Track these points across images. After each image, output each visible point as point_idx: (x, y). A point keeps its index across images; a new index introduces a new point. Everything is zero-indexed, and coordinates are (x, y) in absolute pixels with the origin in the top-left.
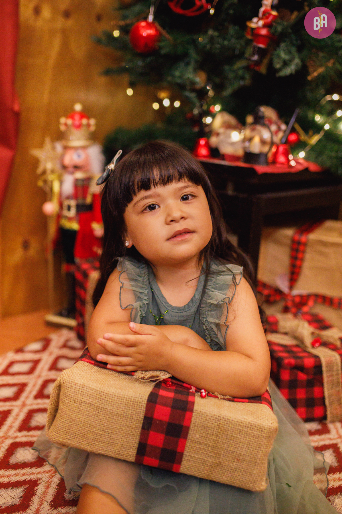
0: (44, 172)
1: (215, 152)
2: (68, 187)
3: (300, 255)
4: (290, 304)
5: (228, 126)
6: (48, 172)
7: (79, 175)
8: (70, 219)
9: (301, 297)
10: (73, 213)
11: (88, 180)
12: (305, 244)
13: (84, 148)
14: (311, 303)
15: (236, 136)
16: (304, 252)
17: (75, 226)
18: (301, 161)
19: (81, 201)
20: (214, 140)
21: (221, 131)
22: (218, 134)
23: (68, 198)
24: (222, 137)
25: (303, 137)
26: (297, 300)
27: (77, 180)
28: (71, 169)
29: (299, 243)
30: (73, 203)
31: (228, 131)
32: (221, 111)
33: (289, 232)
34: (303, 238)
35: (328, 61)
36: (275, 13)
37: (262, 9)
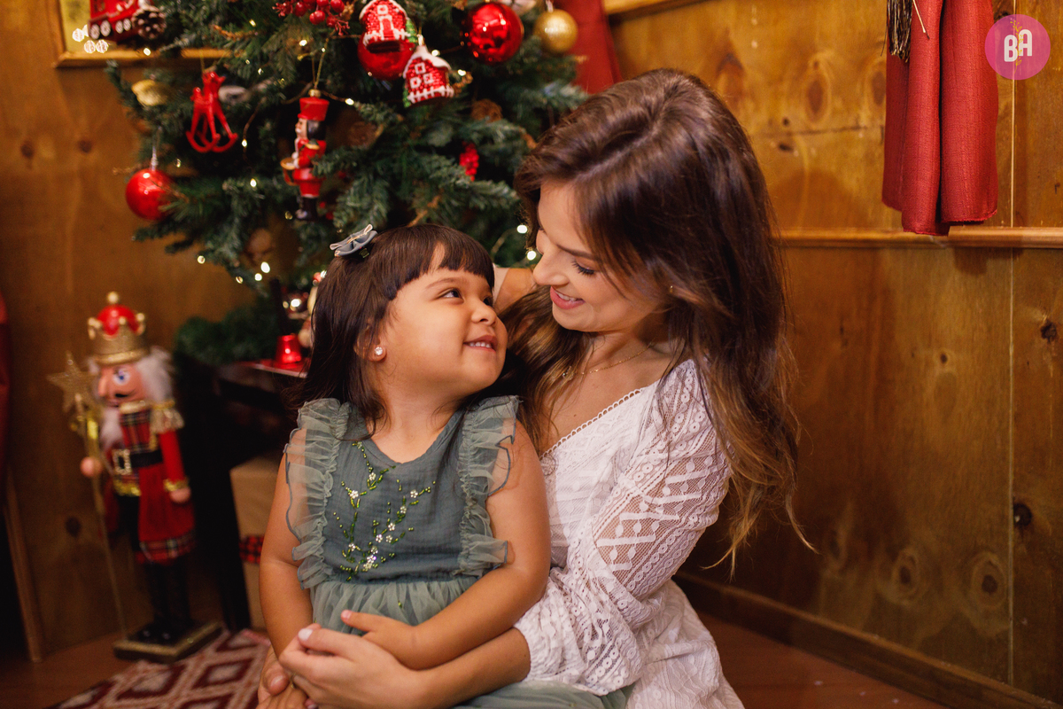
0: (73, 409)
2: (112, 429)
6: (80, 408)
7: (128, 408)
8: (125, 480)
10: (128, 468)
11: (147, 412)
13: (131, 362)
17: (136, 491)
19: (137, 449)
20: (304, 335)
23: (117, 446)
27: (124, 416)
28: (115, 401)
30: (126, 454)
35: (431, 200)
36: (312, 146)
37: (297, 141)
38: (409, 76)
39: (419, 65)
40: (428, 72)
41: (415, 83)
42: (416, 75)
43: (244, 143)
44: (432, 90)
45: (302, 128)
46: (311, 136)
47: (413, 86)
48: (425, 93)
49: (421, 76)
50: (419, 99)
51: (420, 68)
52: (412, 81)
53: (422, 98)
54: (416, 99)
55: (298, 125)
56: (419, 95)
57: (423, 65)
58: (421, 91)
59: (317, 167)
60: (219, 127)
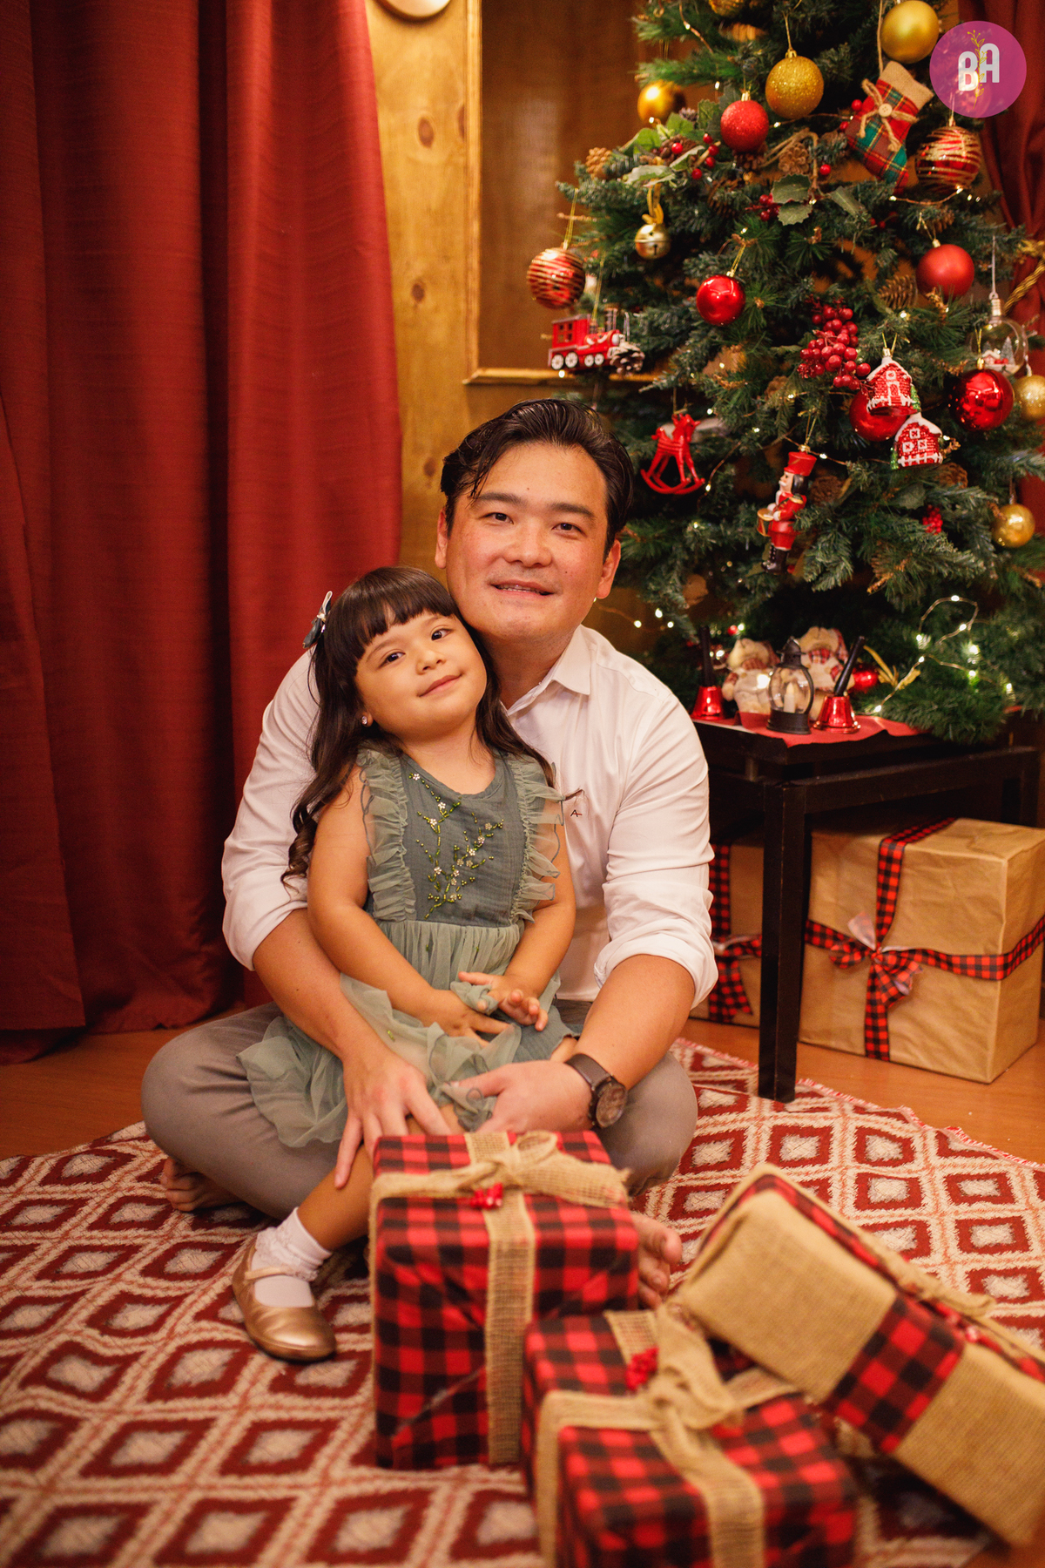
1: (729, 708)
3: (893, 882)
4: (878, 969)
5: (755, 664)
9: (898, 953)
12: (900, 862)
14: (914, 966)
15: (763, 680)
16: (899, 875)
18: (876, 719)
20: (728, 689)
21: (740, 671)
22: (736, 677)
24: (740, 681)
25: (886, 675)
26: (892, 960)
29: (889, 859)
31: (752, 672)
32: (743, 636)
33: (875, 841)
34: (897, 853)
35: (898, 563)
36: (797, 500)
37: (779, 493)
38: (901, 439)
39: (914, 430)
40: (922, 438)
41: (907, 447)
42: (908, 440)
43: (708, 488)
44: (925, 457)
45: (787, 481)
46: (795, 490)
47: (905, 450)
48: (918, 459)
49: (915, 441)
50: (910, 464)
51: (915, 433)
52: (904, 445)
53: (914, 462)
54: (906, 463)
55: (783, 478)
56: (910, 460)
57: (918, 430)
58: (913, 456)
59: (800, 522)
60: (687, 470)
